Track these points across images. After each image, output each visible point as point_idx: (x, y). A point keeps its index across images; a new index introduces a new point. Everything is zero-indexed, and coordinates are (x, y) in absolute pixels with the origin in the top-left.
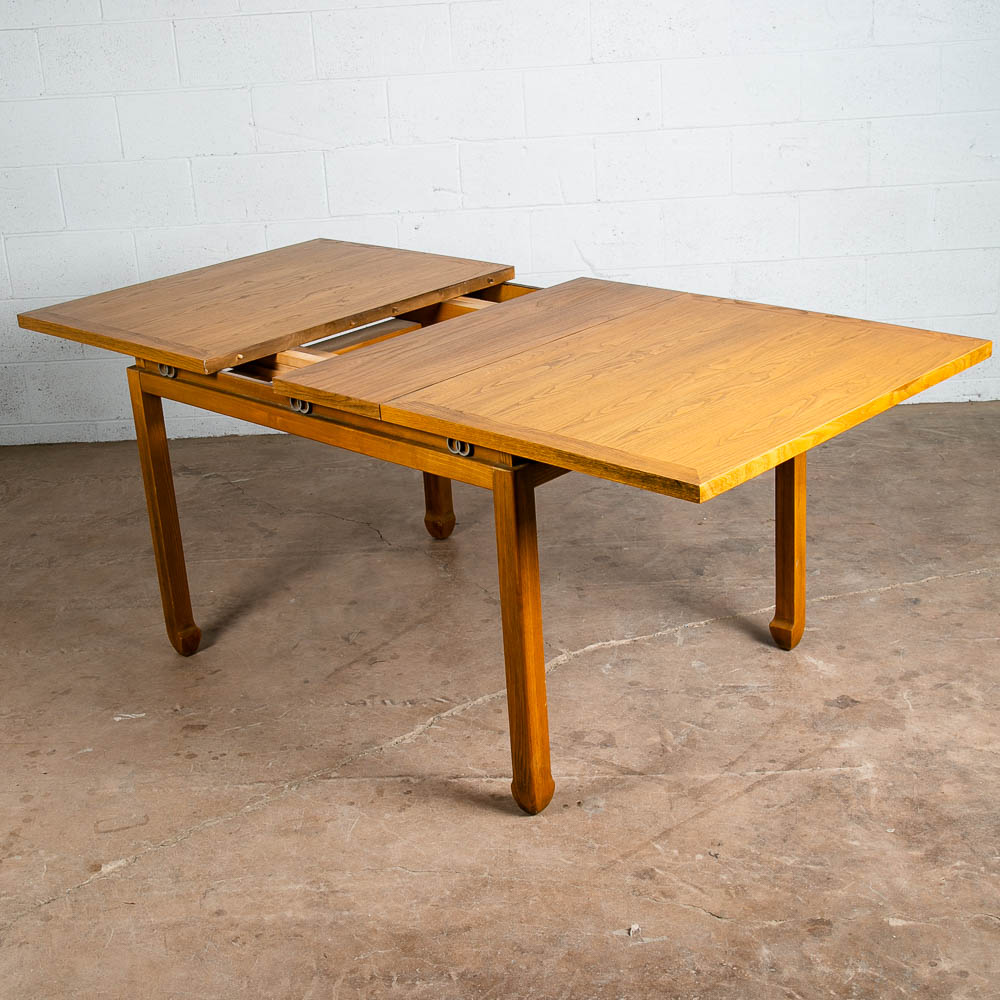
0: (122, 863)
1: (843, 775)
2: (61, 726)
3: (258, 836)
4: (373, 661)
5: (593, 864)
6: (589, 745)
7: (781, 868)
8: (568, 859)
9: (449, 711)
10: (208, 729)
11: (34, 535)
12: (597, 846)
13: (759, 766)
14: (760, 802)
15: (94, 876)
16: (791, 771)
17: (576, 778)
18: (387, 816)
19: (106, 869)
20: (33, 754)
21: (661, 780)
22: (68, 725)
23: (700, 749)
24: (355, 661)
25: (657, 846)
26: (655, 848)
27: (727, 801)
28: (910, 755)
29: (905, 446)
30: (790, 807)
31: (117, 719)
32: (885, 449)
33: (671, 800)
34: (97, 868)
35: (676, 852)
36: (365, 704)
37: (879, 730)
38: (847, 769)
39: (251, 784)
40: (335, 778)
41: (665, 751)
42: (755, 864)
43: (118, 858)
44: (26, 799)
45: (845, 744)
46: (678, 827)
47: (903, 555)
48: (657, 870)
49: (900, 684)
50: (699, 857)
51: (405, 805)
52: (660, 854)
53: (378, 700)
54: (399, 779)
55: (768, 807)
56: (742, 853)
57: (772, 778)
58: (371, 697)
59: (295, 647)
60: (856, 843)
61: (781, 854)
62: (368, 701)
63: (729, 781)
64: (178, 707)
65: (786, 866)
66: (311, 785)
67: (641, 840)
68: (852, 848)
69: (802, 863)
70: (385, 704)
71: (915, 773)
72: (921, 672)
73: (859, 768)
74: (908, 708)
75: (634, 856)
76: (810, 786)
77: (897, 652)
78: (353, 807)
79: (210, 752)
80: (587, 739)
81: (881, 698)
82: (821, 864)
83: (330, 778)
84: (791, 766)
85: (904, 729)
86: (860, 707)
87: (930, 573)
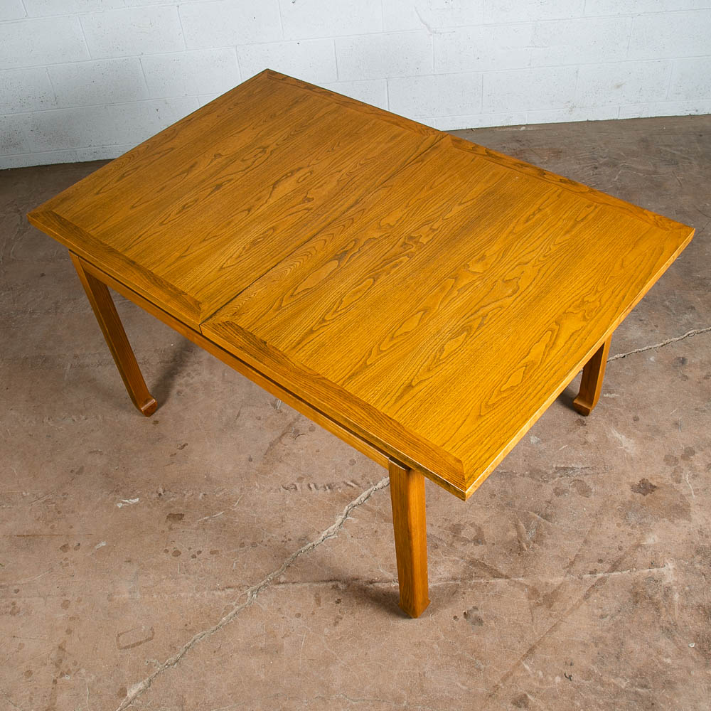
0: (141, 686)
1: (651, 578)
2: (81, 514)
3: (235, 655)
4: (297, 434)
5: (482, 689)
6: (466, 541)
7: (619, 692)
8: (463, 684)
9: (359, 498)
10: (186, 519)
11: (43, 275)
12: (482, 667)
13: (591, 568)
14: (596, 611)
15: (123, 702)
16: (615, 573)
17: (459, 582)
18: (326, 631)
19: (131, 693)
20: (65, 548)
21: (521, 584)
22: (86, 513)
23: (546, 546)
24: (283, 435)
25: (527, 667)
26: (525, 670)
27: (572, 610)
28: (698, 552)
29: (651, 168)
30: (618, 617)
31: (120, 505)
32: (638, 170)
33: (531, 609)
34: (123, 693)
35: (541, 673)
36: (296, 488)
37: (673, 522)
38: (654, 570)
39: (223, 590)
40: (283, 583)
41: (521, 548)
42: (599, 687)
43: (137, 681)
44: (65, 605)
45: (651, 540)
46: (539, 643)
47: (668, 304)
48: (529, 696)
49: (682, 464)
50: (558, 679)
51: (338, 617)
52: (529, 676)
53: (305, 483)
54: (330, 584)
55: (602, 617)
56: (589, 674)
57: (602, 580)
58: (300, 479)
59: (238, 416)
60: (669, 661)
61: (617, 676)
62: (298, 485)
63: (571, 586)
64: (161, 490)
65: (622, 690)
66: (266, 591)
67: (514, 659)
68: (667, 666)
69: (632, 685)
70: (310, 488)
71: (703, 574)
72: (696, 450)
73: (662, 570)
74: (690, 495)
75: (511, 679)
76: (630, 591)
77: (676, 424)
78: (300, 620)
79: (190, 549)
80: (463, 534)
81: (670, 482)
82: (645, 687)
83: (279, 583)
84: (614, 567)
85: (690, 520)
86: (656, 492)
87: (689, 325)
